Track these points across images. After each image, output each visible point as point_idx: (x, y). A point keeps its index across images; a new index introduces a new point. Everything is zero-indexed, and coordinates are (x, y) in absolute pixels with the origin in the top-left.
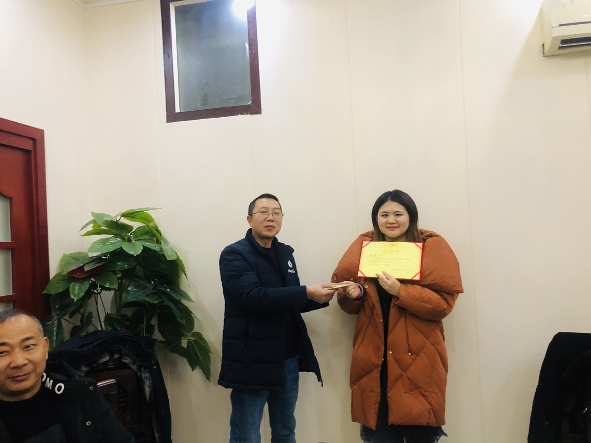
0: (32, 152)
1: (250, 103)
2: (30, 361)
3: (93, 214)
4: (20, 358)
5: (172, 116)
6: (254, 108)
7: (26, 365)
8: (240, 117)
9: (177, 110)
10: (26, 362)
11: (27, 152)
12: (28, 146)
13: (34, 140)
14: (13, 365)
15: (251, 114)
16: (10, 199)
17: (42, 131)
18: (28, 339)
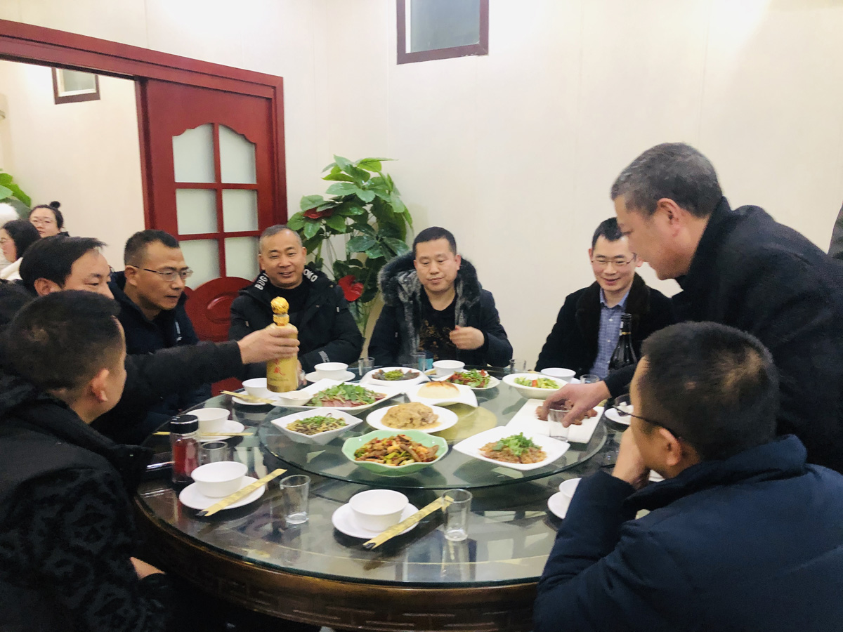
0: (273, 100)
1: (478, 43)
2: (292, 264)
3: (335, 157)
4: (285, 261)
5: (403, 58)
6: (481, 48)
7: (289, 266)
8: (467, 58)
9: (408, 50)
10: (289, 264)
11: (269, 99)
12: (269, 93)
13: (274, 88)
14: (281, 265)
15: (479, 55)
16: (255, 144)
17: (281, 79)
18: (290, 248)
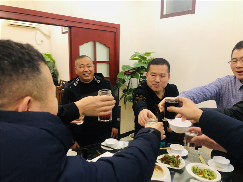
0: (116, 33)
1: (191, 9)
3: (135, 52)
5: (163, 16)
9: (164, 14)
12: (115, 30)
13: (117, 28)
14: (85, 71)
15: (191, 14)
16: (109, 48)
17: (119, 25)
